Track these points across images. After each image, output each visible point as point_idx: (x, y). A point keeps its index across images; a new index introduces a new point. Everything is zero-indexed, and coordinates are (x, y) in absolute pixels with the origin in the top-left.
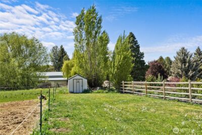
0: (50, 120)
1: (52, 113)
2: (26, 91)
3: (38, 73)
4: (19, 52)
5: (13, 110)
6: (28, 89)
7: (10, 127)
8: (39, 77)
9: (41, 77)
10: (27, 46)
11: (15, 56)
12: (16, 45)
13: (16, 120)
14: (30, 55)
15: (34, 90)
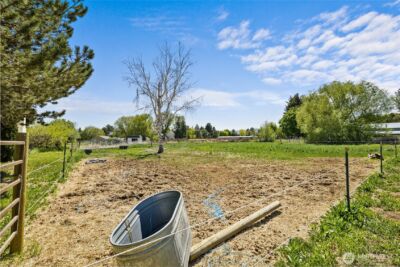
0: (377, 193)
1: (385, 181)
2: (353, 146)
3: (373, 125)
4: (343, 103)
5: (328, 167)
6: (356, 144)
7: (313, 188)
8: (375, 129)
9: (379, 130)
10: (354, 93)
11: (337, 107)
12: (339, 95)
13: (324, 181)
14: (359, 103)
15: (366, 145)
